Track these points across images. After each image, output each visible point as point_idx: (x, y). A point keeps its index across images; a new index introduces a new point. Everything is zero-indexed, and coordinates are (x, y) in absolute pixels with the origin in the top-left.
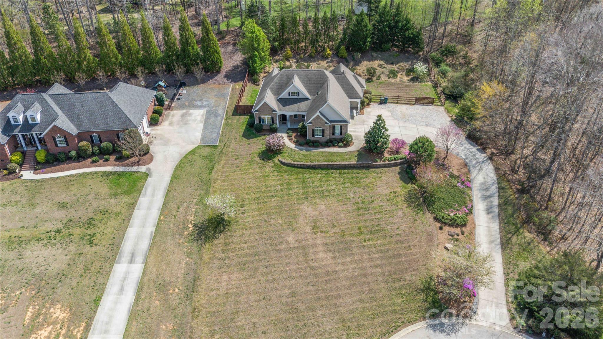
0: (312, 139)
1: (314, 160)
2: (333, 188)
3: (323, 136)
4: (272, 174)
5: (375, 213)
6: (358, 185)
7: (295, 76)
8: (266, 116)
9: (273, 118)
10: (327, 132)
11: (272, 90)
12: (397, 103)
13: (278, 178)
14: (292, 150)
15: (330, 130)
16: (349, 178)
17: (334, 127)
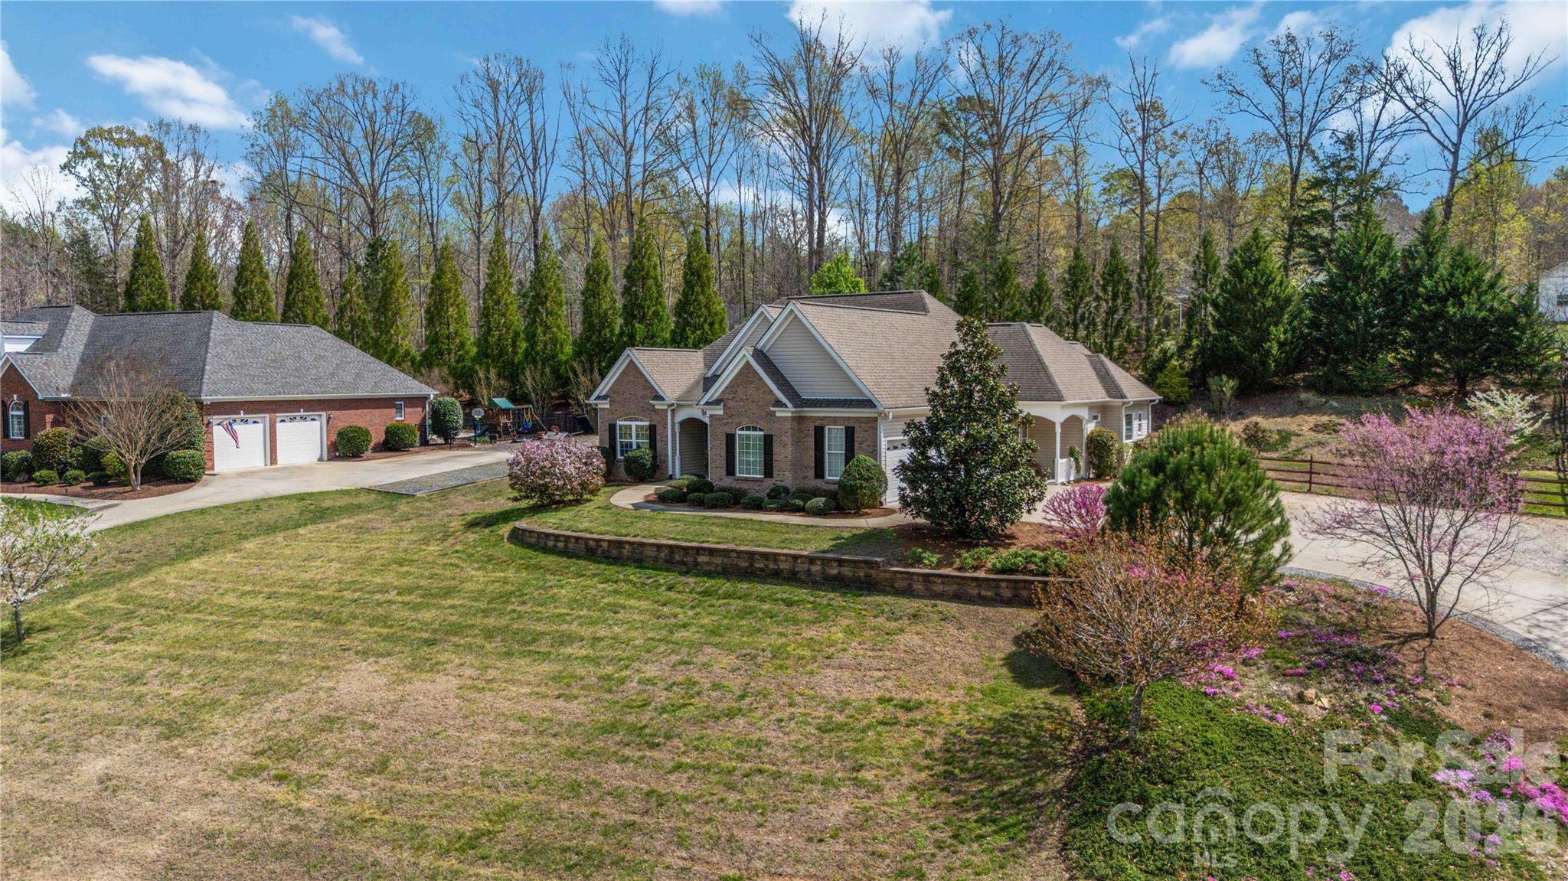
0: (727, 482)
2: (602, 634)
3: (768, 472)
5: (679, 767)
6: (738, 640)
8: (634, 424)
9: (652, 429)
10: (784, 453)
12: (1309, 491)
15: (797, 442)
16: (723, 614)
17: (819, 432)
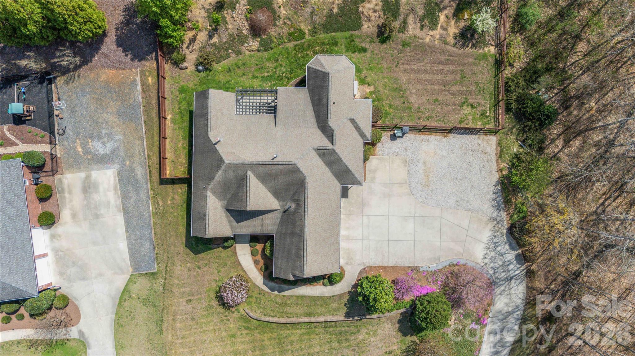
1: (291, 314)
2: (316, 350)
4: (239, 333)
6: (347, 344)
7: (249, 173)
11: (214, 193)
13: (247, 339)
14: (261, 292)
16: (336, 334)
